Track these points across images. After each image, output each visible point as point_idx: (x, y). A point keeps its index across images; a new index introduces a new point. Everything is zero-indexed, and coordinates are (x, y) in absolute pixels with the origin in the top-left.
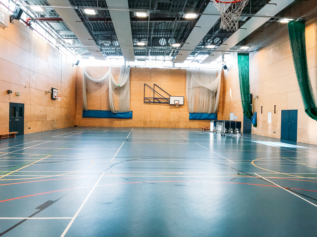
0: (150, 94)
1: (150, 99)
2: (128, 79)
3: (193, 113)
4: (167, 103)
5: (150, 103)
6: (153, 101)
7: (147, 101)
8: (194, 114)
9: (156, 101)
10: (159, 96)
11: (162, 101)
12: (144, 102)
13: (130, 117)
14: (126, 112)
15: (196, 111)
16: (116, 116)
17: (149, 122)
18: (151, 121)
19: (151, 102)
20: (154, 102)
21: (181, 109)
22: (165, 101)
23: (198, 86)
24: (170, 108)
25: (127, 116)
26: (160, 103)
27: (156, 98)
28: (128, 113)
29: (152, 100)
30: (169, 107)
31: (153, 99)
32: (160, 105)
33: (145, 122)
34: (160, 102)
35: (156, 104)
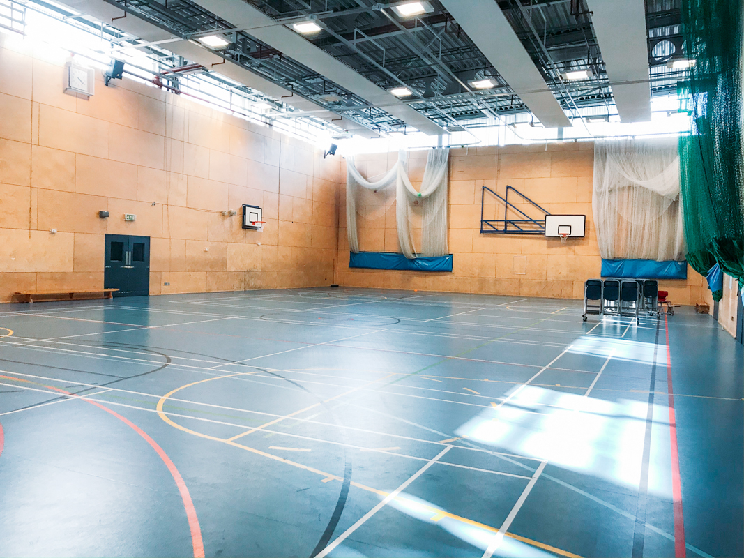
0: (495, 211)
1: (496, 223)
2: (444, 177)
3: (611, 258)
4: (540, 233)
5: (495, 232)
6: (503, 228)
7: (488, 228)
8: (613, 261)
9: (511, 228)
10: (519, 216)
11: (525, 227)
12: (482, 231)
13: (448, 269)
14: (437, 256)
15: (621, 255)
16: (414, 266)
17: (491, 281)
18: (497, 280)
19: (497, 230)
20: (505, 232)
21: (578, 249)
22: (535, 228)
23: (625, 185)
24: (549, 247)
25: (441, 265)
26: (521, 232)
27: (510, 221)
28: (442, 257)
29: (502, 226)
30: (545, 242)
31: (503, 223)
32: (522, 238)
33: (483, 281)
34: (522, 231)
35: (512, 237)
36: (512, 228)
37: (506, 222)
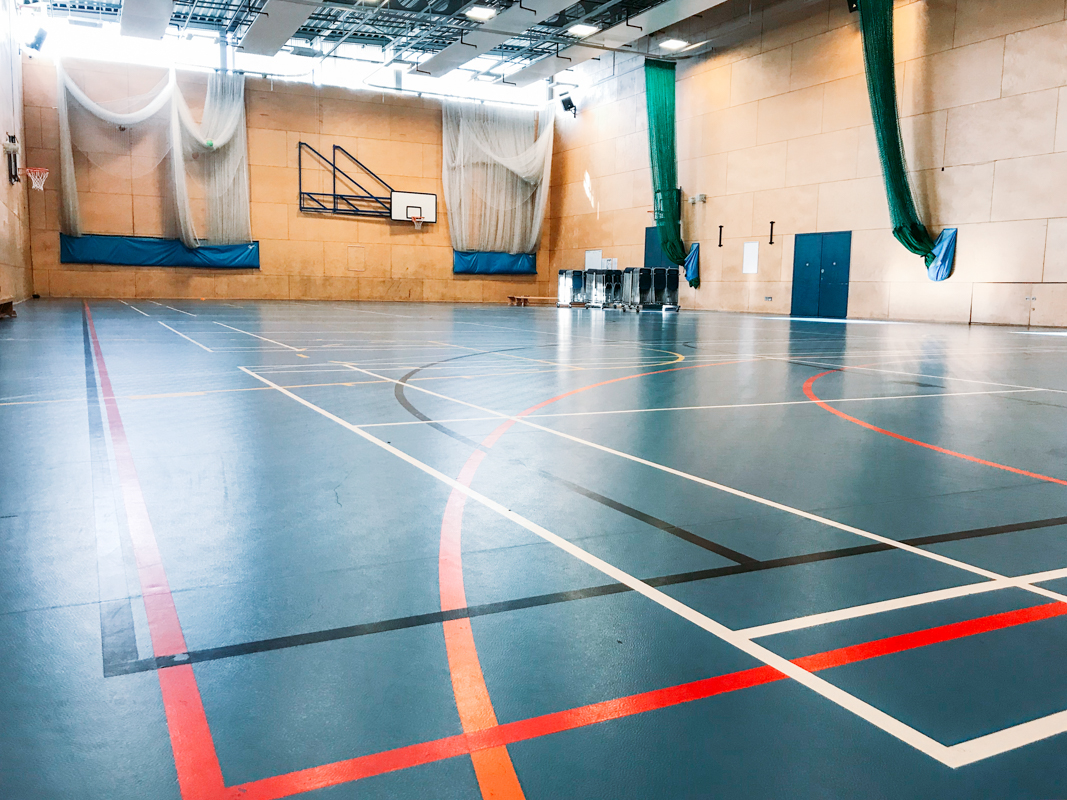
0: (318, 181)
1: (321, 198)
2: (240, 122)
3: (465, 250)
4: (381, 215)
5: (320, 212)
6: (331, 206)
7: (309, 205)
8: (467, 253)
9: (342, 206)
10: (351, 189)
11: (362, 206)
12: (301, 209)
13: (253, 266)
14: (237, 243)
15: (476, 248)
16: (197, 260)
17: (319, 282)
18: (327, 279)
19: (325, 208)
20: (335, 210)
21: (426, 237)
22: (374, 207)
23: (480, 160)
24: (393, 233)
25: (240, 258)
26: (356, 212)
27: (342, 197)
28: (245, 246)
29: (330, 202)
30: (387, 228)
31: (331, 199)
32: (358, 220)
33: (307, 281)
34: (358, 210)
35: (344, 219)
36: (345, 207)
37: (335, 196)
